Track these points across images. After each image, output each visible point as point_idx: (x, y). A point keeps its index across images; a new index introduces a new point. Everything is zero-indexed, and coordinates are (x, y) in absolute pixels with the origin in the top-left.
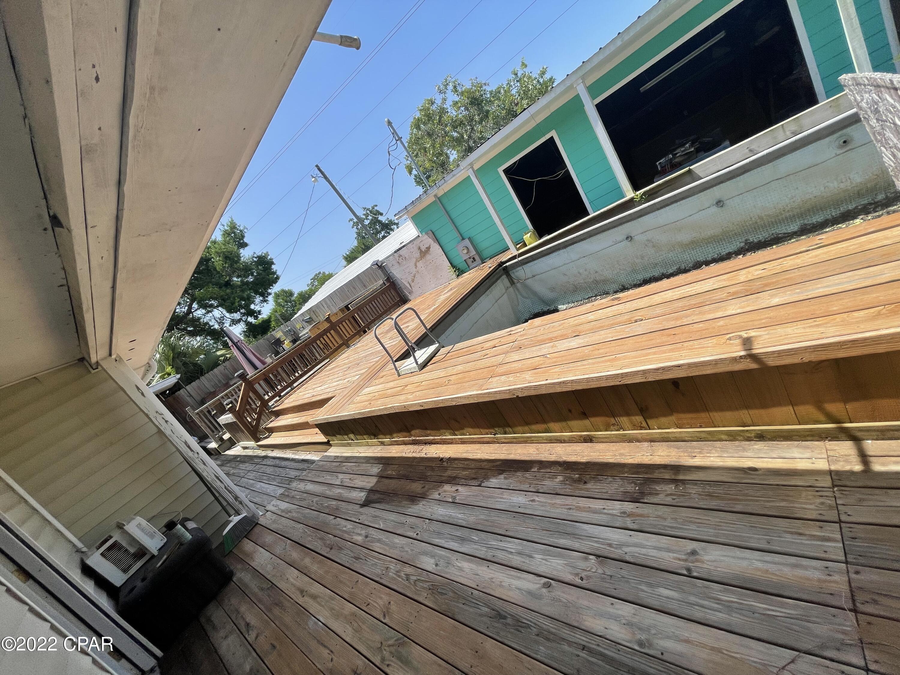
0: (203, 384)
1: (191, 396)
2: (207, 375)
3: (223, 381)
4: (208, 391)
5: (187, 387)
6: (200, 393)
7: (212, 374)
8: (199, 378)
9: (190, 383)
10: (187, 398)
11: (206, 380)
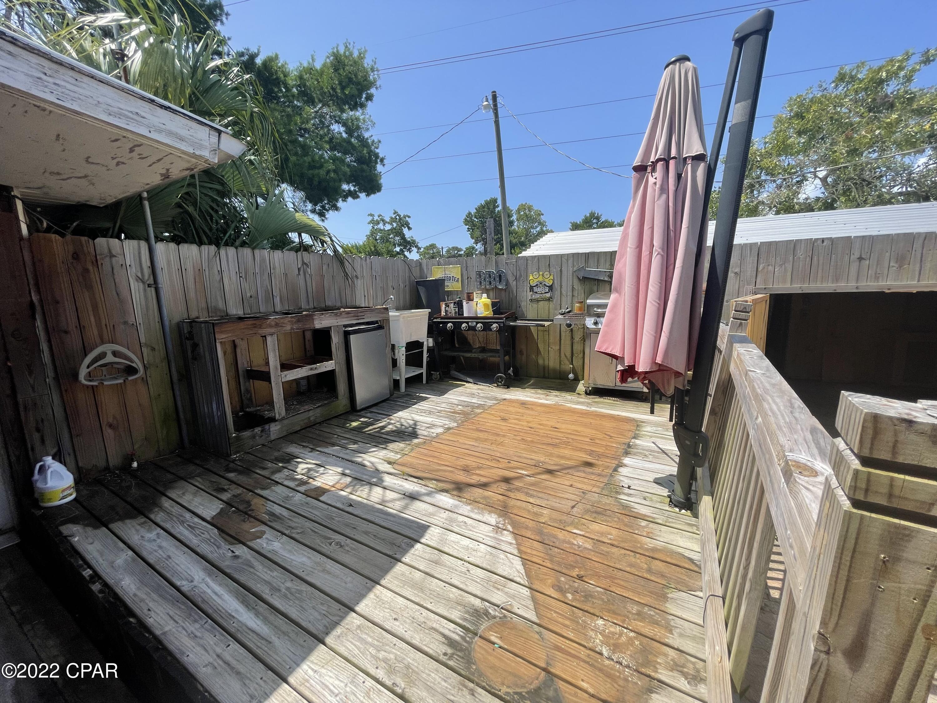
0: (221, 272)
1: (155, 285)
2: (247, 251)
3: (277, 300)
4: (221, 305)
5: (160, 248)
6: (192, 294)
7: (263, 260)
8: (218, 245)
9: (177, 240)
10: (134, 285)
11: (233, 267)
